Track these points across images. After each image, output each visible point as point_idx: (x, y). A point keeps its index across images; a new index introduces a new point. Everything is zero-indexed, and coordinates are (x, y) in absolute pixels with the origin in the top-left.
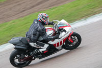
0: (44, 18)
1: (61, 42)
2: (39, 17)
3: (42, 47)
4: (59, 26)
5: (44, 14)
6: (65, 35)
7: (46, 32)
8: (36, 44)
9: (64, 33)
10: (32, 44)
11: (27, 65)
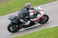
1: (38, 20)
3: (26, 22)
4: (37, 11)
5: (29, 4)
8: (23, 20)
10: (21, 20)
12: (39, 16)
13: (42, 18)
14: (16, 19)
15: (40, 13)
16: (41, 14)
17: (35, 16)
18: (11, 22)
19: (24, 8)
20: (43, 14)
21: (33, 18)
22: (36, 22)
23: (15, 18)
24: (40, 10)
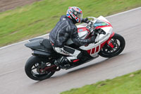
0: (76, 13)
1: (98, 48)
2: (69, 12)
3: (71, 54)
4: (95, 25)
5: (75, 8)
6: (104, 37)
7: (77, 33)
8: (62, 49)
9: (102, 35)
10: (58, 50)
11: (49, 77)
12: (101, 38)
13: (109, 42)
14: (45, 47)
15: (103, 31)
16: (104, 33)
17: (91, 37)
18: (34, 54)
19: (64, 19)
20: (110, 33)
21: (87, 44)
22: (93, 52)
23: (42, 44)
24: (103, 24)
